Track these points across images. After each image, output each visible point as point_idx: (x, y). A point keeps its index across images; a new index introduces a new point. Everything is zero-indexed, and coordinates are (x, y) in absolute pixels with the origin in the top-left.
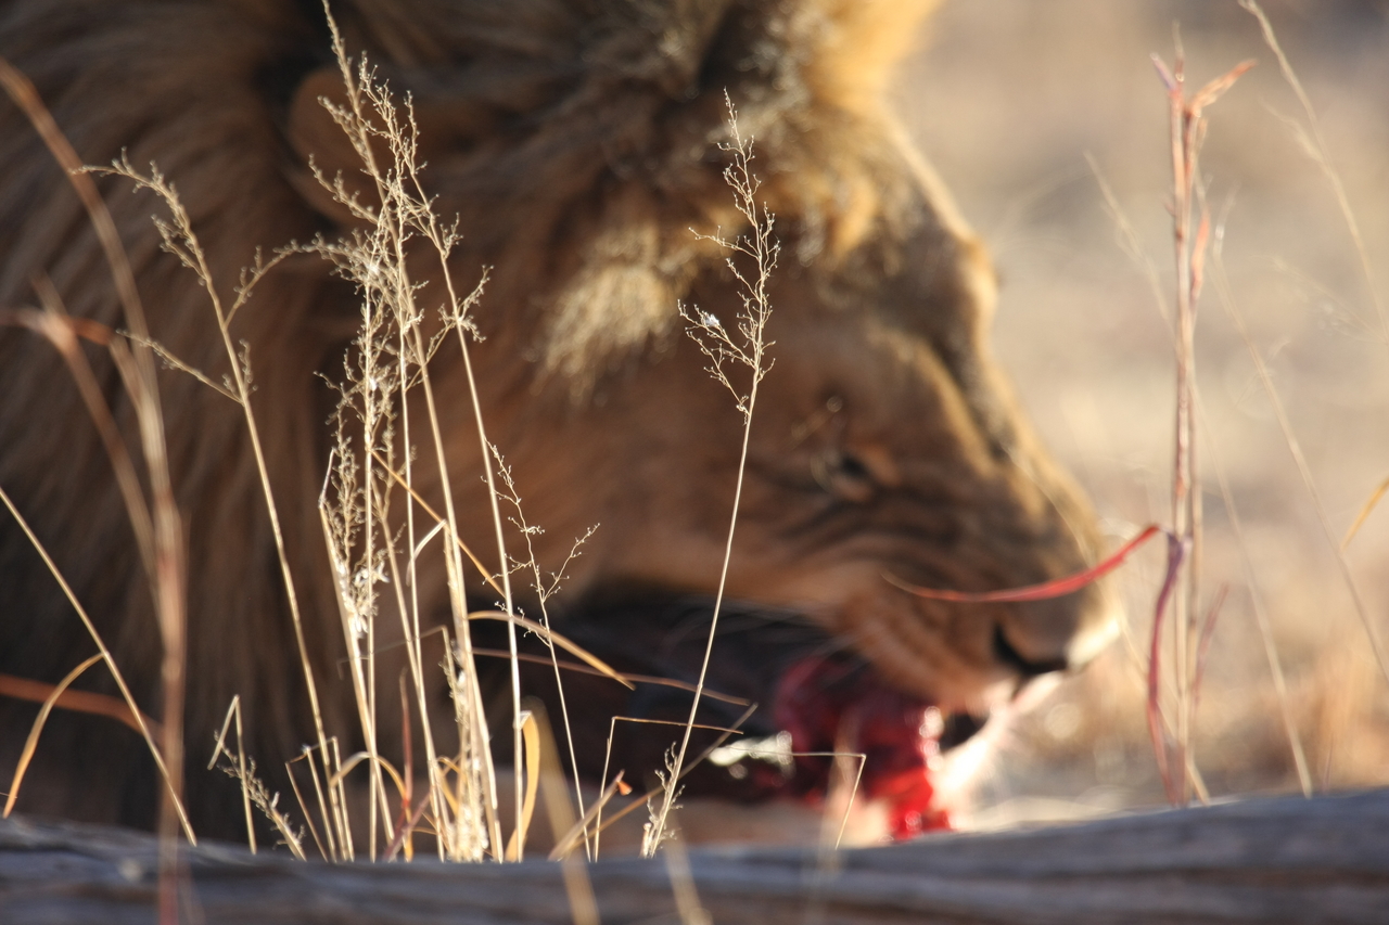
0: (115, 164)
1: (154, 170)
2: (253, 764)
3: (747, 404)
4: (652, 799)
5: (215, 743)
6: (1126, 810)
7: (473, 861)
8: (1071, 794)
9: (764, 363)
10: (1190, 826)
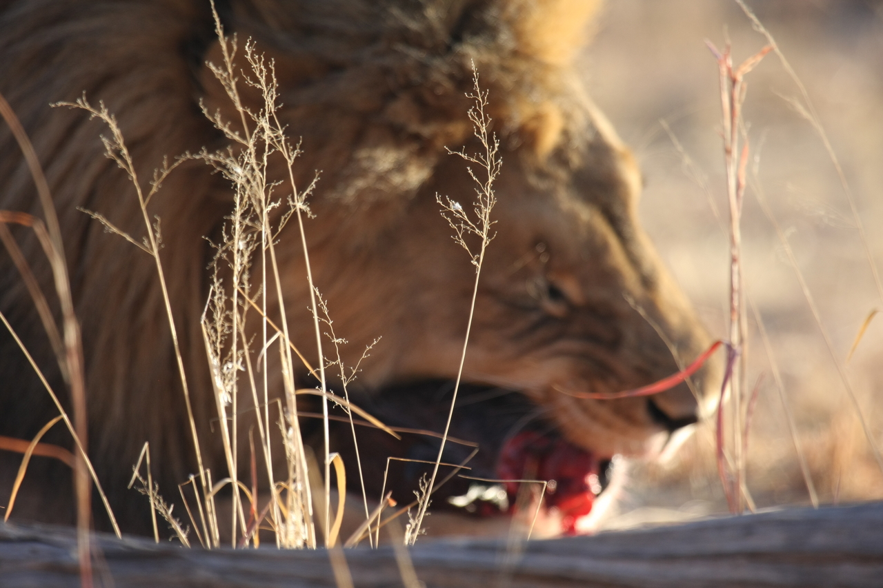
0: (79, 101)
1: (102, 106)
2: (157, 486)
3: (478, 260)
4: (411, 509)
5: (132, 473)
6: (710, 516)
7: (297, 548)
8: (675, 505)
9: (490, 235)
10: (750, 526)
